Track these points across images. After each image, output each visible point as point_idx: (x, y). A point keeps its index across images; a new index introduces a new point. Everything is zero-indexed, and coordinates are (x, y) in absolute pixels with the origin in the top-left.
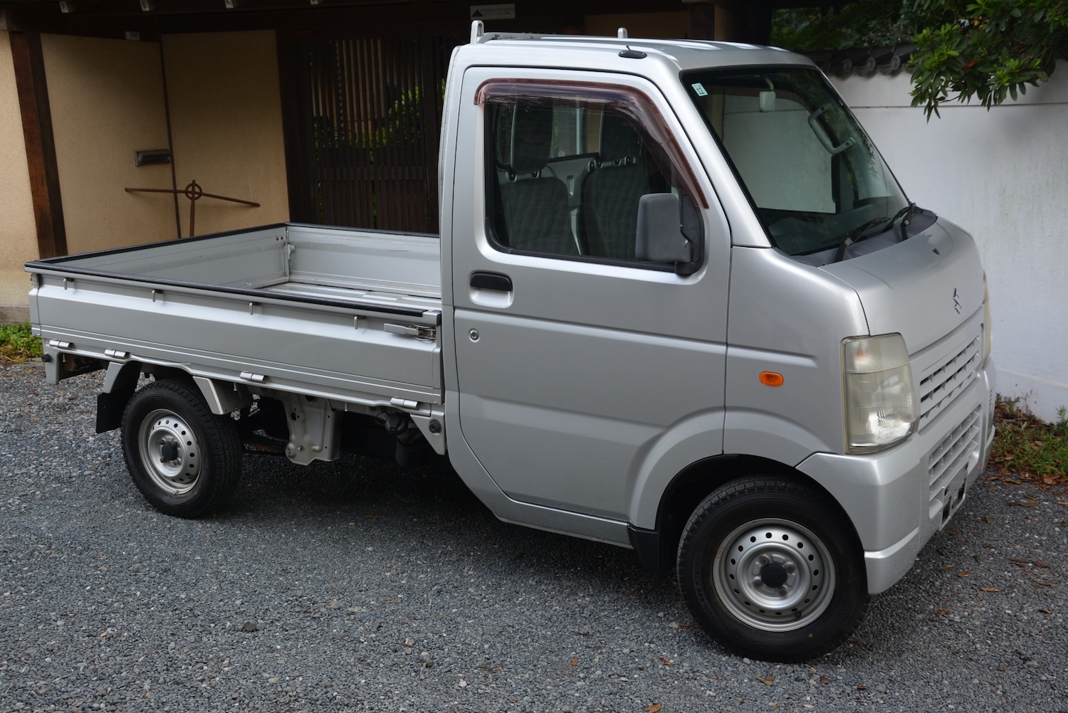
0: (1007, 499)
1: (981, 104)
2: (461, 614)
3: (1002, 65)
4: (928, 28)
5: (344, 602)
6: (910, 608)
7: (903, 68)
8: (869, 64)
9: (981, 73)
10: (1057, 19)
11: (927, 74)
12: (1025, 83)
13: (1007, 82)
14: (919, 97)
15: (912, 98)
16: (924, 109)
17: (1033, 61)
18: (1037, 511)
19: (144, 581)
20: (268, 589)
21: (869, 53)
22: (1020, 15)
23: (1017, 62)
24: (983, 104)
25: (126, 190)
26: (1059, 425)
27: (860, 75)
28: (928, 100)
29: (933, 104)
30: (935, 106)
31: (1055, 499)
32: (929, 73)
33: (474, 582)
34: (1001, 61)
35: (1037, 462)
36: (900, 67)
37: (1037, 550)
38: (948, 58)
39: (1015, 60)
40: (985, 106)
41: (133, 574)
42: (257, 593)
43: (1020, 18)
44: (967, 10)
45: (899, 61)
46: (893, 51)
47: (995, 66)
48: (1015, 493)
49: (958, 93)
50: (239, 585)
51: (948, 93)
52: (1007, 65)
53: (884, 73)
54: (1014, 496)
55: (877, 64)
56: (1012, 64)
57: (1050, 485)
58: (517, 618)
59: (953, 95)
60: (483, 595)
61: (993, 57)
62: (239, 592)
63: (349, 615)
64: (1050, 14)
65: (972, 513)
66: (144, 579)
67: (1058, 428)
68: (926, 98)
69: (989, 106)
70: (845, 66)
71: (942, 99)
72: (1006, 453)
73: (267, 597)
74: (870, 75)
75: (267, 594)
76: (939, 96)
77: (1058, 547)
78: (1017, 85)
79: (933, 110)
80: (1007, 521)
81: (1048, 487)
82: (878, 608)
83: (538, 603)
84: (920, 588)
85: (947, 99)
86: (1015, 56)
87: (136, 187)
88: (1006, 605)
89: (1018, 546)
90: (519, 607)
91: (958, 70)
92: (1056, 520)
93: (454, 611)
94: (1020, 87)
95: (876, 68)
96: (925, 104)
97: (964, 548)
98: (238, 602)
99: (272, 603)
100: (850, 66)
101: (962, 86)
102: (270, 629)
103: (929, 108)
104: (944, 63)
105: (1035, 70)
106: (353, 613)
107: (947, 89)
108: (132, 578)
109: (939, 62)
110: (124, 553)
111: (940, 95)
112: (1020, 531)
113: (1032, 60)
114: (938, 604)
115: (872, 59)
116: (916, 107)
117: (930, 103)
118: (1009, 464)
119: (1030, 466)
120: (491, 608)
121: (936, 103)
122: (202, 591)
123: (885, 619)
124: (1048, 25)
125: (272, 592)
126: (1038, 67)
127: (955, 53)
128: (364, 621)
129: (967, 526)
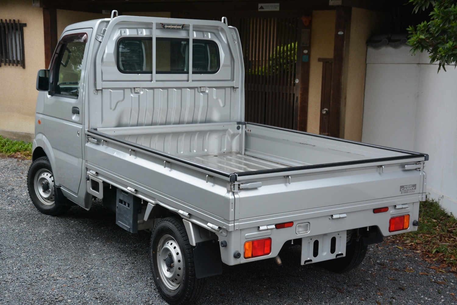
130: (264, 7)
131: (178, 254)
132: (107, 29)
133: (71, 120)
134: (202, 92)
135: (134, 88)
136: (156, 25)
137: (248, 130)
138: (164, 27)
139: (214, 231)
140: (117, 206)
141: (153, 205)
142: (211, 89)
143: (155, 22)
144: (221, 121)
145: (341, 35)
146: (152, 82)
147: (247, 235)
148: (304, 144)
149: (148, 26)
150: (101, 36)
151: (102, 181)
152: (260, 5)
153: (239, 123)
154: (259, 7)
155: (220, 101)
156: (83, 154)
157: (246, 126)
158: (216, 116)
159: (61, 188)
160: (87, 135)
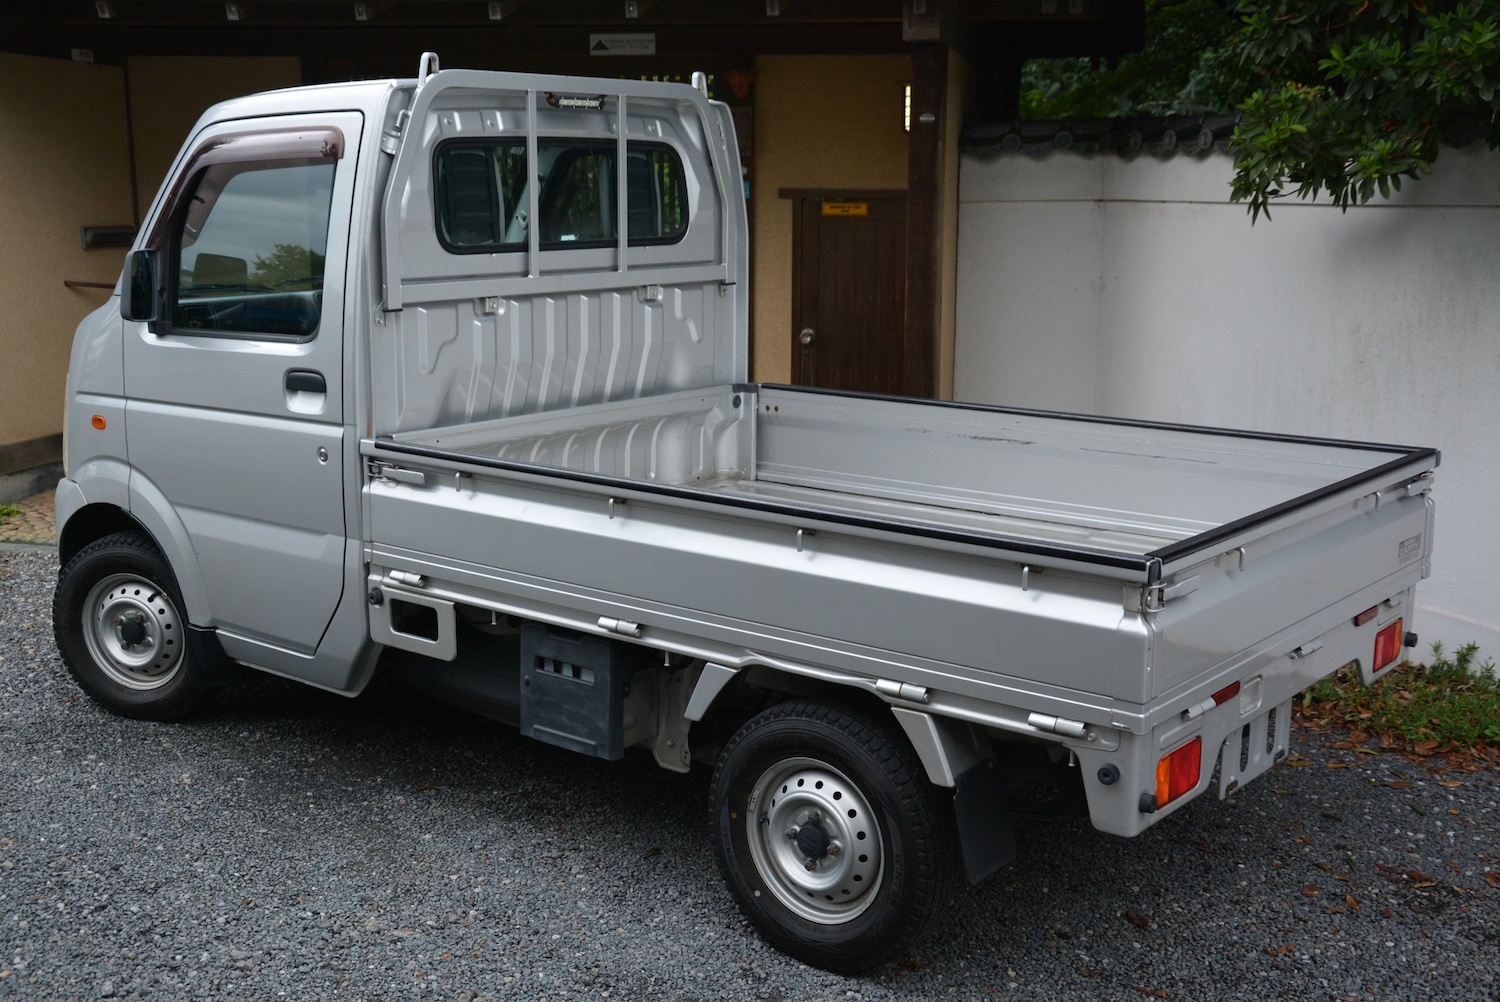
0: (1365, 776)
1: (1332, 203)
2: (565, 941)
3: (1366, 148)
4: (1259, 90)
5: (386, 922)
6: (1236, 942)
7: (1216, 148)
8: (1167, 140)
9: (1336, 157)
10: (1448, 85)
11: (1258, 156)
12: (1400, 176)
13: (1376, 172)
14: (1242, 188)
15: (1232, 189)
16: (1247, 207)
17: (1412, 144)
18: (1408, 796)
19: (72, 885)
20: (269, 899)
21: (1165, 124)
22: (1395, 77)
23: (1389, 145)
24: (1336, 203)
25: (67, 284)
26: (1434, 668)
27: (1154, 155)
28: (1254, 193)
29: (1260, 200)
30: (1264, 204)
31: (1433, 777)
32: (1262, 155)
33: (585, 893)
34: (1365, 141)
35: (1404, 723)
36: (1212, 145)
37: (1412, 855)
38: (1292, 135)
39: (1386, 141)
40: (1338, 206)
41: (55, 874)
42: (251, 905)
43: (1394, 82)
44: (1320, 68)
45: (1210, 138)
46: (1200, 122)
47: (1357, 148)
48: (1375, 767)
49: (1298, 185)
50: (223, 893)
51: (1284, 184)
52: (1375, 148)
53: (1188, 153)
54: (1374, 772)
55: (1179, 140)
56: (1382, 146)
57: (1424, 756)
58: (651, 951)
59: (1289, 187)
60: (601, 912)
61: (1354, 136)
62: (222, 903)
63: (394, 942)
64: (1438, 78)
65: (1315, 797)
66: (73, 882)
67: (1432, 673)
68: (1251, 190)
69: (1345, 206)
70: (1132, 142)
71: (1275, 193)
72: (1360, 708)
73: (267, 912)
74: (1167, 156)
75: (268, 906)
76: (1269, 189)
77: (1442, 850)
78: (1389, 177)
79: (1262, 209)
80: (1367, 810)
81: (1421, 759)
82: (1189, 941)
83: (683, 926)
84: (1249, 911)
85: (1282, 192)
86: (1384, 135)
87: (82, 279)
88: (1374, 938)
89: (1385, 849)
90: (654, 933)
91: (1304, 152)
92: (1436, 809)
93: (555, 937)
94: (1393, 180)
95: (1176, 146)
96: (1250, 199)
97: (1307, 850)
98: (221, 920)
99: (274, 922)
100: (1140, 142)
101: (1306, 175)
102: (270, 963)
103: (1255, 206)
104: (1285, 142)
105: (1413, 157)
106: (400, 939)
107: (1283, 179)
108: (53, 879)
109: (1278, 139)
110: (42, 839)
111: (1273, 186)
112: (1386, 826)
113: (1409, 142)
114: (1275, 936)
115: (1172, 132)
116: (1237, 203)
117: (1256, 198)
118: (1364, 725)
119: (1396, 728)
120: (612, 933)
121: (1265, 198)
122: (164, 903)
123: (1199, 958)
124: (1434, 92)
125: (275, 905)
126: (1418, 154)
127: (1301, 128)
128: (417, 952)
129: (1309, 816)
130: (608, 45)
131: (852, 813)
132: (410, 113)
133: (285, 415)
134: (648, 301)
135: (482, 300)
136: (537, 98)
137: (768, 408)
138: (556, 105)
139: (1059, 737)
140: (527, 677)
141: (735, 671)
142: (669, 290)
143: (534, 90)
144: (693, 386)
145: (927, 124)
146: (530, 276)
147: (1165, 740)
148: (990, 439)
149: (511, 102)
150: (393, 136)
151: (452, 603)
152: (594, 39)
153: (738, 388)
154: (593, 44)
155: (692, 326)
156: (349, 518)
157: (758, 396)
158: (680, 374)
159: (217, 631)
160: (365, 460)
